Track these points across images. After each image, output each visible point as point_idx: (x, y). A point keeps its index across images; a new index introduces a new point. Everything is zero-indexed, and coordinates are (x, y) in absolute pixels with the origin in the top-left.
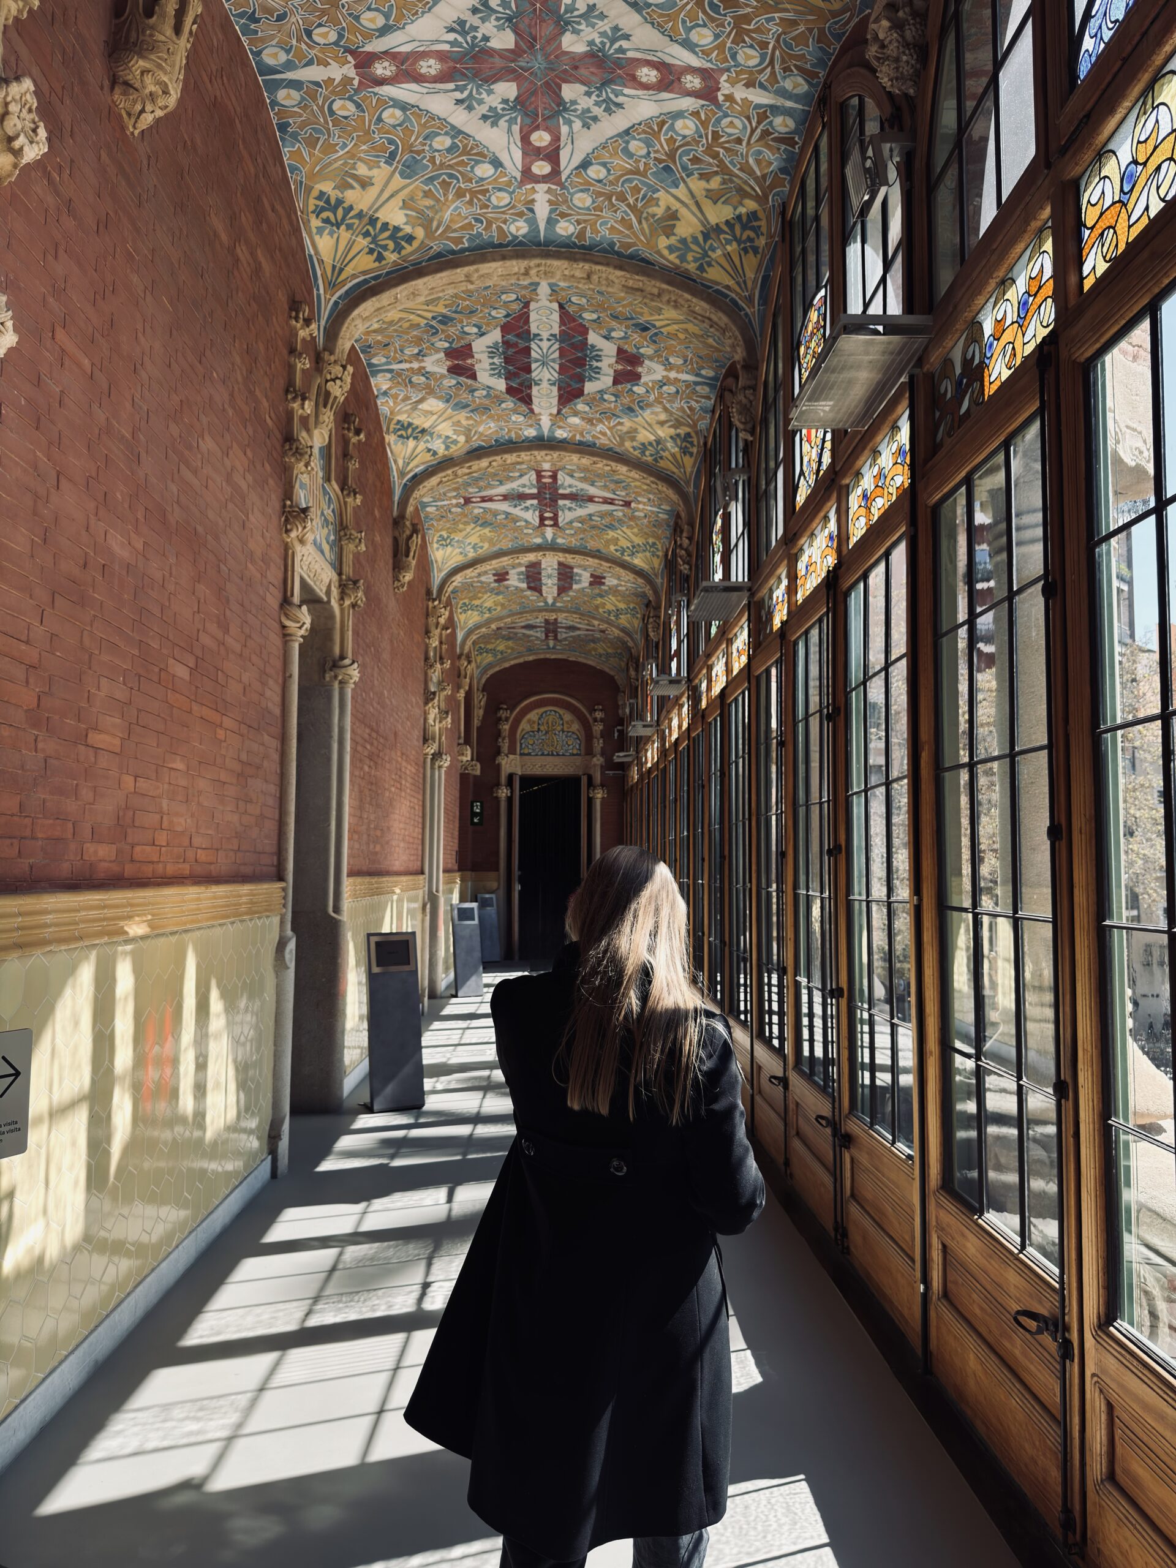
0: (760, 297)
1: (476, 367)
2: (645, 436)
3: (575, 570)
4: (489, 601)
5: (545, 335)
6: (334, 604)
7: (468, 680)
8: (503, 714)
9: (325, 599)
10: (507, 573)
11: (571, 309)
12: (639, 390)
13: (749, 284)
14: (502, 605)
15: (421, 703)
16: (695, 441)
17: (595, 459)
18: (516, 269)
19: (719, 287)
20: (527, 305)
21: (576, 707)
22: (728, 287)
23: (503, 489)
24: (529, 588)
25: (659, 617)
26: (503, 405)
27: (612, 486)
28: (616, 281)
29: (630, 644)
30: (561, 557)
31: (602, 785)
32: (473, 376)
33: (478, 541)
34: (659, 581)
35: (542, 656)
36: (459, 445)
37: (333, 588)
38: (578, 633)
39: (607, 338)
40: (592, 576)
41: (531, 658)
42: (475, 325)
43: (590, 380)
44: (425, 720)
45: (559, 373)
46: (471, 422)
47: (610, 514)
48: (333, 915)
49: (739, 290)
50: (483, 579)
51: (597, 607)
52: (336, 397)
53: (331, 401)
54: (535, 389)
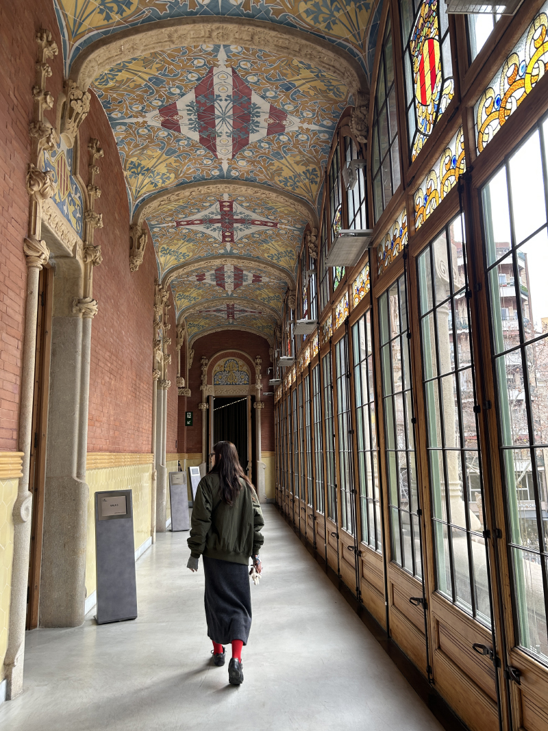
0: (370, 42)
1: (180, 122)
2: (287, 173)
3: (244, 272)
4: (194, 293)
5: (223, 97)
6: (79, 258)
7: (182, 339)
8: (204, 361)
9: (72, 255)
10: (204, 275)
11: (240, 74)
12: (284, 138)
13: (362, 35)
14: (202, 295)
15: (151, 345)
16: (319, 173)
17: (256, 189)
18: (203, 33)
19: (341, 41)
20: (211, 71)
21: (246, 357)
22: (347, 40)
23: (199, 216)
24: (218, 285)
25: (295, 295)
26: (198, 152)
27: (266, 212)
28: (271, 40)
29: (277, 317)
30: (235, 262)
31: (261, 401)
32: (178, 130)
33: (186, 251)
34: (294, 274)
35: (226, 329)
36: (171, 180)
37: (78, 248)
38: (246, 314)
39: (263, 97)
40: (254, 276)
41: (220, 330)
42: (177, 87)
43: (253, 132)
44: (154, 357)
45: (233, 128)
46: (178, 164)
47: (265, 232)
48: (76, 479)
49: (355, 41)
50: (190, 279)
51: (257, 296)
52: (78, 113)
53: (74, 114)
54: (218, 139)
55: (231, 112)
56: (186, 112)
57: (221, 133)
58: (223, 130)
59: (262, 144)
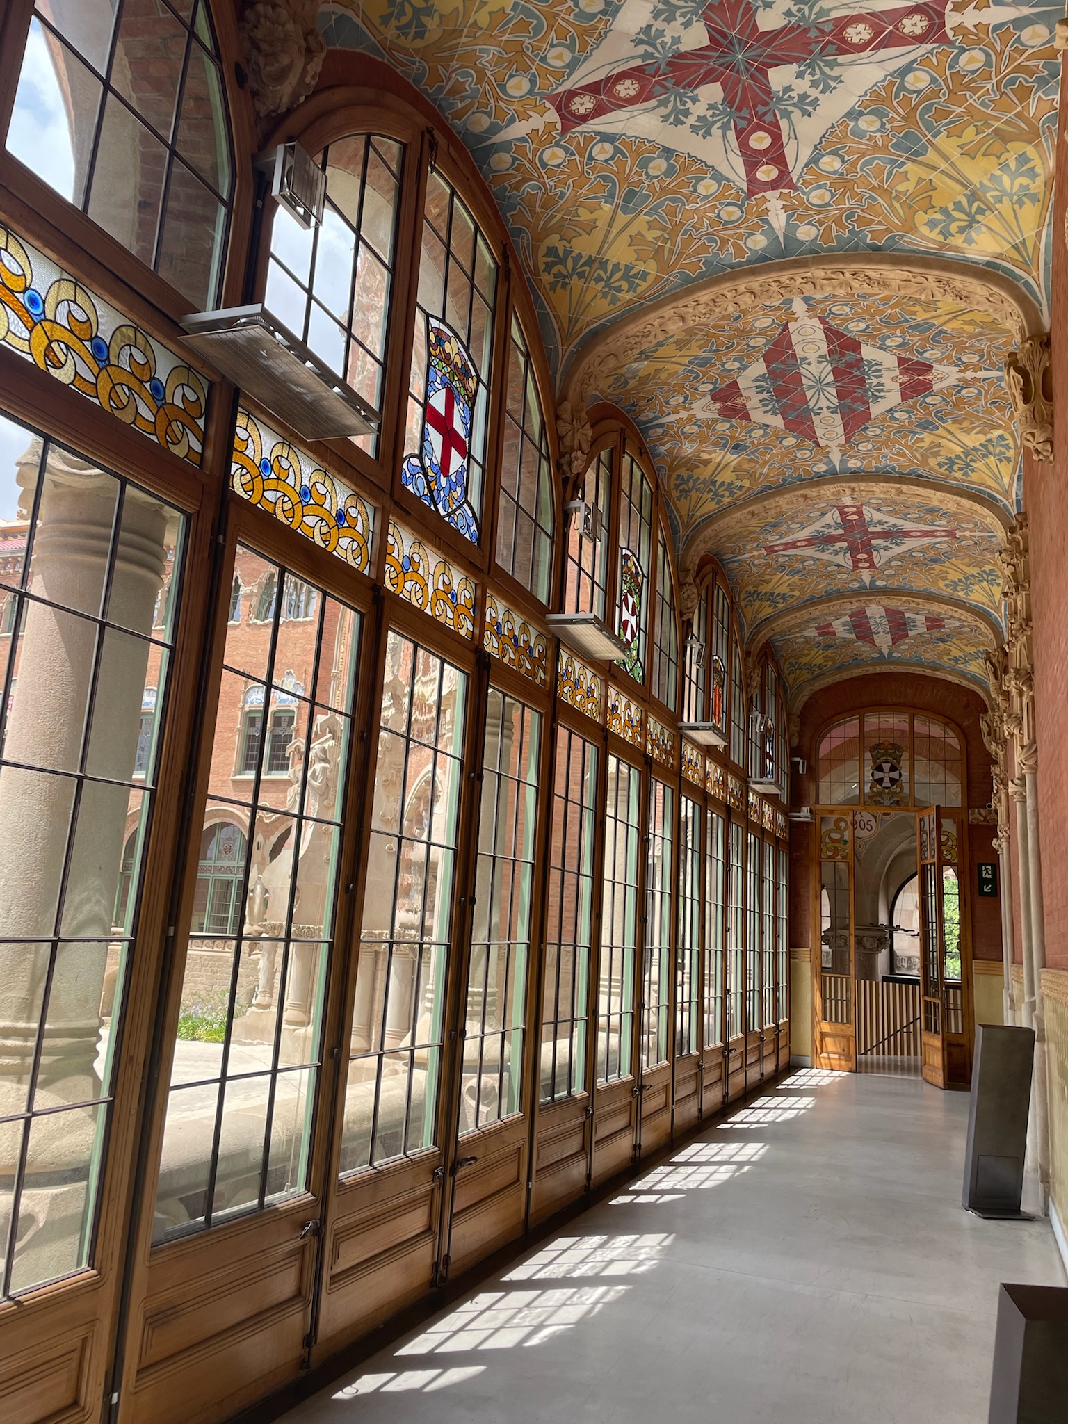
1: (897, 372)
12: (706, 387)
20: (848, 440)
39: (765, 426)
42: (897, 419)
54: (824, 349)
55: (809, 394)
56: (885, 389)
57: (820, 362)
58: (817, 367)
59: (737, 365)
